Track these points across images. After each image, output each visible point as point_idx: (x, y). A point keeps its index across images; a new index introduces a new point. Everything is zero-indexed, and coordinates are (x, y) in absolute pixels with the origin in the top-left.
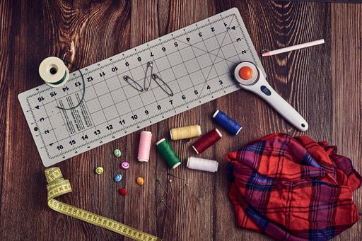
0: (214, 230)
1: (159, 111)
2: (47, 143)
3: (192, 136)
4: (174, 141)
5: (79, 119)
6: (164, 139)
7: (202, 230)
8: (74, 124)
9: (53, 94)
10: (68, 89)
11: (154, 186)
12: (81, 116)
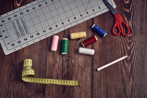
0: (92, 85)
1: (62, 25)
2: (6, 43)
3: (81, 37)
4: (72, 40)
5: (22, 31)
6: (67, 39)
7: (86, 84)
8: (20, 33)
9: (9, 19)
10: (17, 16)
11: (61, 62)
12: (24, 29)
